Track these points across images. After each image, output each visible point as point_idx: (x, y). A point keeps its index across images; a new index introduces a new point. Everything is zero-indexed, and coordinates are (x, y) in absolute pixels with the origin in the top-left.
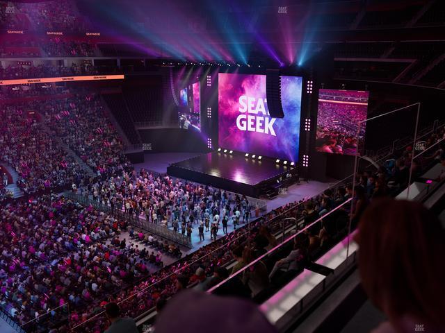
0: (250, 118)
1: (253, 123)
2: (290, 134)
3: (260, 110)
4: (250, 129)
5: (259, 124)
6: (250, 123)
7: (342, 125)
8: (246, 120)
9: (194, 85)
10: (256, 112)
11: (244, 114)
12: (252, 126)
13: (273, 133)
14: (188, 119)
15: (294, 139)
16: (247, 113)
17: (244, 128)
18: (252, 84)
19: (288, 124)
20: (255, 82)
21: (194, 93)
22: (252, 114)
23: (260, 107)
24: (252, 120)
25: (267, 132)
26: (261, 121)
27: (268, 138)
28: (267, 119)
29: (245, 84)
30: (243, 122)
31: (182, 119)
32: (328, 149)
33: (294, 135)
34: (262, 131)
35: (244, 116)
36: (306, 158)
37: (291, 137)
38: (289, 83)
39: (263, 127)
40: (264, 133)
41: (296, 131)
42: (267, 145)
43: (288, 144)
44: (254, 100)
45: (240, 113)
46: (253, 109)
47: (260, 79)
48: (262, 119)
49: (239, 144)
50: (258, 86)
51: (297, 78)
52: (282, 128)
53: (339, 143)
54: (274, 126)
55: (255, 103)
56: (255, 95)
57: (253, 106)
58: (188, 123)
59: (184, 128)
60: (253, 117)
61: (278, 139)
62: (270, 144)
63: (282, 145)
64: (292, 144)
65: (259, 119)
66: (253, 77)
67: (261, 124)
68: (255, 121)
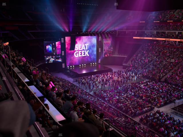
0: (80, 52)
1: (81, 54)
2: (93, 54)
3: (83, 48)
4: (80, 56)
5: (83, 53)
6: (80, 54)
7: (109, 48)
8: (78, 53)
9: (57, 43)
10: (82, 49)
11: (77, 51)
12: (81, 55)
13: (88, 55)
14: (52, 58)
15: (95, 56)
16: (78, 51)
17: (77, 56)
18: (80, 40)
19: (93, 51)
20: (81, 39)
21: (57, 46)
22: (80, 50)
23: (83, 47)
24: (80, 53)
25: (86, 55)
26: (84, 52)
27: (87, 57)
28: (86, 51)
29: (77, 40)
30: (77, 54)
31: (48, 59)
32: (106, 56)
33: (95, 54)
34: (84, 55)
35: (77, 52)
36: (100, 60)
37: (94, 55)
38: (93, 38)
39: (84, 54)
40: (85, 56)
41: (95, 53)
42: (86, 60)
43: (93, 58)
44: (81, 45)
45: (76, 51)
46: (80, 48)
47: (83, 38)
48: (84, 51)
49: (76, 62)
50: (82, 40)
51: (95, 36)
52: (91, 53)
53: (108, 54)
54: (88, 53)
55: (81, 46)
56: (81, 44)
57: (81, 47)
58: (52, 60)
59: (49, 62)
60: (81, 51)
61: (90, 57)
62: (87, 59)
63: (91, 59)
64: (94, 57)
65: (83, 51)
66: (80, 38)
67: (84, 53)
68: (81, 53)
